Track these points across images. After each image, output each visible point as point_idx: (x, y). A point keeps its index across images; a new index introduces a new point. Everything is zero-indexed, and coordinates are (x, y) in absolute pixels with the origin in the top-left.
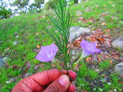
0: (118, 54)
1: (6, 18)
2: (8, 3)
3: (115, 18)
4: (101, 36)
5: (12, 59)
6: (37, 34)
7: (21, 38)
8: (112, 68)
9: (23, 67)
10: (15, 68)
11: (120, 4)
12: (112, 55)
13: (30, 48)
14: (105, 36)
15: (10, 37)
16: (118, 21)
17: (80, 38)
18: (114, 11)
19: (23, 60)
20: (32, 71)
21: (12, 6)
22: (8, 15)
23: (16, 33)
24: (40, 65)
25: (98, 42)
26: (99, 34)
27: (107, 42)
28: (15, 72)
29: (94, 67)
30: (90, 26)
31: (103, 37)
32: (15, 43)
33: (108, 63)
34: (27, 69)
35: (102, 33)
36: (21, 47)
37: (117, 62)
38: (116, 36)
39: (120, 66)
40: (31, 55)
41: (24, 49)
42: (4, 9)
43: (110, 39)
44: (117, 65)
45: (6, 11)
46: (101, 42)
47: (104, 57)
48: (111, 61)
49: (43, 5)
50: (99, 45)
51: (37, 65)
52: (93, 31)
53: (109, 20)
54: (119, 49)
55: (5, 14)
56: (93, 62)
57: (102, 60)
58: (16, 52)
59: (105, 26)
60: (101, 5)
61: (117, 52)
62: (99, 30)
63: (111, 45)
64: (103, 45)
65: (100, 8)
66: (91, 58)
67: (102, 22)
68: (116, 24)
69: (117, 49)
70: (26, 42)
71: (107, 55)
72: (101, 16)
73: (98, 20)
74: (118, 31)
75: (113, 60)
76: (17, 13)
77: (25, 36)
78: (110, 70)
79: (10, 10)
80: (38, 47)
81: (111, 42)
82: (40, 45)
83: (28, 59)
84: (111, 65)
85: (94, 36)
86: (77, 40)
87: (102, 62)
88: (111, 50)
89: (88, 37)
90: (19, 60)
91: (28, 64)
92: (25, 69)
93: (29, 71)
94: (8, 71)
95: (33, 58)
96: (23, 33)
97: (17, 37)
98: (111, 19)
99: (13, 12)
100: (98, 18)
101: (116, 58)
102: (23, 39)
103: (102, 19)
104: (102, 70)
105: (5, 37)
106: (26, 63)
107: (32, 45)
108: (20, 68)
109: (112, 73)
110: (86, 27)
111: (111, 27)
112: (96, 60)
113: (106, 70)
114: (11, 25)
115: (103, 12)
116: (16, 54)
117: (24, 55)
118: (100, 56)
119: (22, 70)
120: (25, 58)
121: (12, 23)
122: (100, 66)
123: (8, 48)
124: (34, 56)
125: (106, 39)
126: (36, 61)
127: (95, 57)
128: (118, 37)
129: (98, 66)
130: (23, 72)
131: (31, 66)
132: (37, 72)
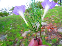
0: (61, 36)
1: (6, 16)
2: (8, 9)
3: (59, 18)
4: (52, 27)
5: (9, 36)
6: (21, 24)
7: (13, 26)
9: (14, 41)
10: (10, 41)
12: (58, 36)
13: (18, 31)
14: (54, 26)
15: (8, 26)
16: (60, 19)
18: (58, 15)
19: (14, 37)
20: (19, 43)
22: (7, 15)
23: (11, 23)
24: (23, 40)
25: (51, 29)
26: (51, 25)
27: (55, 30)
28: (10, 43)
29: (49, 42)
30: (46, 22)
31: (53, 27)
32: (10, 28)
33: (56, 40)
34: (16, 42)
37: (60, 40)
38: (59, 27)
40: (18, 35)
41: (15, 31)
42: (6, 12)
43: (56, 28)
44: (60, 41)
45: (7, 13)
46: (52, 29)
47: (54, 37)
48: (57, 39)
50: (51, 31)
51: (21, 39)
52: (48, 24)
53: (55, 19)
54: (61, 33)
55: (6, 14)
56: (48, 39)
58: (11, 33)
59: (54, 22)
60: (51, 12)
61: (60, 34)
62: (51, 23)
63: (57, 31)
64: (53, 31)
65: (51, 13)
66: (47, 37)
67: (52, 20)
68: (59, 21)
69: (60, 33)
70: (16, 28)
71: (55, 36)
73: (50, 19)
74: (60, 24)
75: (58, 39)
76: (12, 14)
77: (15, 25)
78: (57, 44)
79: (8, 12)
80: (22, 31)
81: (57, 30)
82: (23, 30)
83: (17, 37)
84: (57, 41)
85: (49, 26)
87: (53, 40)
88: (57, 33)
89: (46, 27)
90: (13, 37)
91: (17, 39)
92: (15, 41)
94: (7, 42)
96: (14, 24)
97: (12, 25)
99: (10, 13)
100: (50, 18)
101: (60, 37)
102: (14, 26)
103: (52, 18)
104: (53, 43)
105: (6, 25)
106: (16, 38)
109: (58, 45)
110: (45, 22)
111: (57, 22)
112: (50, 38)
113: (55, 43)
115: (52, 15)
116: (11, 34)
117: (15, 35)
118: (52, 36)
119: (14, 42)
120: (15, 36)
121: (9, 19)
122: (52, 41)
123: (7, 31)
124: (20, 35)
125: (55, 28)
126: (21, 38)
127: (49, 36)
128: (60, 27)
129: (51, 42)
130: (14, 43)
131: (18, 40)
132: (21, 43)
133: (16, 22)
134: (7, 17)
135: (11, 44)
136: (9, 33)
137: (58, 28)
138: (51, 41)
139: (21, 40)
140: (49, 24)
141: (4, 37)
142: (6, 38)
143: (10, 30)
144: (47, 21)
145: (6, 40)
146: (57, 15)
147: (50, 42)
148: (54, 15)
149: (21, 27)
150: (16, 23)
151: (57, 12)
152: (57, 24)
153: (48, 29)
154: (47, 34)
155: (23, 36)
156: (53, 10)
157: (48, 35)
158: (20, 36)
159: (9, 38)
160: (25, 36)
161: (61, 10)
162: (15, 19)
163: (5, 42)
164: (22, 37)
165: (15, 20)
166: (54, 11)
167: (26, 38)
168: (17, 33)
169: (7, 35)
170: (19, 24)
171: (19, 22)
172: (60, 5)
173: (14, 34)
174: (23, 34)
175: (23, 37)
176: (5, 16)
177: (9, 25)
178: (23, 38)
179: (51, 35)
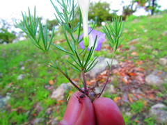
0: (153, 93)
1: (8, 42)
2: (12, 24)
3: (148, 47)
4: (131, 70)
5: (17, 99)
7: (28, 70)
8: (146, 111)
9: (31, 110)
10: (20, 111)
11: (153, 29)
12: (146, 94)
13: (40, 85)
14: (137, 69)
15: (13, 69)
16: (152, 50)
17: (105, 72)
18: (146, 39)
19: (31, 100)
20: (44, 115)
21: (16, 27)
22: (10, 39)
23: (21, 63)
24: (54, 107)
25: (128, 77)
26: (129, 66)
27: (140, 78)
28: (21, 117)
29: (124, 110)
30: (117, 57)
31: (133, 71)
32: (20, 77)
33: (141, 105)
34: (37, 113)
35: (133, 65)
36: (29, 83)
37: (152, 103)
38: (149, 70)
39: (156, 109)
40: (42, 93)
41: (33, 84)
42: (6, 31)
43: (143, 73)
44: (153, 107)
45: (9, 33)
46: (132, 77)
47: (137, 97)
48: (145, 102)
49: (57, 27)
50: (130, 81)
51: (49, 106)
52: (121, 63)
53: (140, 50)
54: (154, 86)
55: (7, 37)
56: (122, 103)
57: (134, 101)
58: (21, 90)
59: (136, 56)
60: (130, 31)
61: (152, 90)
62: (130, 61)
63: (144, 81)
64: (135, 81)
65: (129, 33)
66: (120, 98)
67: (133, 51)
68: (149, 54)
69: (151, 87)
70: (35, 76)
71: (139, 94)
72: (131, 44)
73: (127, 49)
74: (152, 63)
75: (148, 101)
76: (23, 36)
77: (33, 68)
78: (145, 114)
79: (13, 32)
80: (51, 82)
81: (144, 77)
82: (54, 80)
83: (37, 100)
84: (145, 107)
85: (123, 70)
86: (102, 74)
87: (134, 104)
88: (145, 87)
89: (115, 71)
90: (26, 101)
91: (38, 106)
92: (33, 112)
93: (39, 115)
94: (10, 115)
95: (44, 98)
96: (30, 64)
97: (23, 68)
98: (143, 48)
99: (17, 35)
100: (127, 46)
101: (151, 98)
102: (31, 71)
103: (132, 48)
104: (134, 113)
105: (7, 69)
106: (36, 104)
107: (43, 80)
108: (26, 111)
109: (147, 117)
111: (144, 58)
112: (126, 101)
113: (139, 113)
114: (14, 52)
115: (133, 39)
116: (22, 92)
117: (33, 94)
118: (131, 95)
119: (29, 114)
120: (33, 97)
121: (16, 50)
122: (131, 108)
123: (10, 84)
124: (45, 95)
125: (138, 73)
126: (48, 101)
127: (125, 96)
128: (152, 71)
129: (129, 109)
130: (31, 117)
131: (42, 109)
132: (50, 117)
133: (36, 58)
134: (10, 44)
135: (23, 121)
136: (15, 90)
137: (147, 74)
138: (128, 107)
139: (50, 109)
140: (123, 62)
141: (3, 102)
142: (9, 105)
143: (20, 81)
144: (118, 54)
145: (8, 110)
146: (143, 40)
147: (126, 111)
148: (138, 39)
149: (50, 73)
150: (36, 62)
151: (146, 31)
152: (144, 62)
153: (121, 77)
154: (120, 89)
155: (56, 97)
156: (134, 25)
157: (121, 93)
158: (47, 96)
159: (15, 103)
160: (61, 96)
161: (154, 26)
162: (33, 52)
163: (5, 116)
164: (52, 99)
165: (33, 54)
166: (137, 29)
167: (62, 102)
168: (37, 90)
169: (11, 96)
170: (43, 65)
171: (44, 58)
172: (153, 11)
173: (31, 91)
174: (54, 92)
175: (56, 99)
176: (5, 43)
177: (15, 66)
178: (55, 104)
179: (130, 92)
